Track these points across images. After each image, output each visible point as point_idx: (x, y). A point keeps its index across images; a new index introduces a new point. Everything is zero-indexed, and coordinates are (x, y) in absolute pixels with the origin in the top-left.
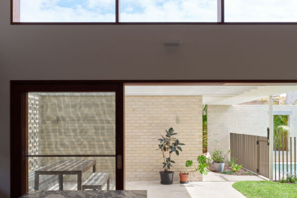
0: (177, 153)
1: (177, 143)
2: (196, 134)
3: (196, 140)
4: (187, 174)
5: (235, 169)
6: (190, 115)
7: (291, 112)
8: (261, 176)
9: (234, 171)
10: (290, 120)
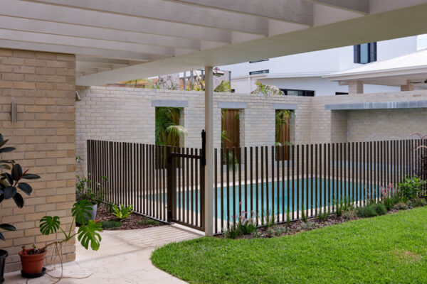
0: (20, 201)
1: (17, 173)
2: (60, 147)
3: (61, 161)
4: (43, 251)
5: (121, 216)
6: (45, 101)
7: (186, 102)
8: (176, 225)
9: (119, 220)
10: (185, 116)
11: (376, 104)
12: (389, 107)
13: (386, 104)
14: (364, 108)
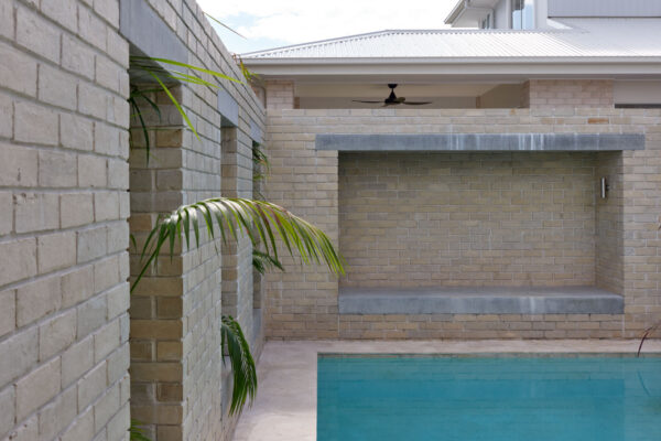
11: (484, 139)
12: (522, 147)
13: (513, 140)
14: (450, 147)
